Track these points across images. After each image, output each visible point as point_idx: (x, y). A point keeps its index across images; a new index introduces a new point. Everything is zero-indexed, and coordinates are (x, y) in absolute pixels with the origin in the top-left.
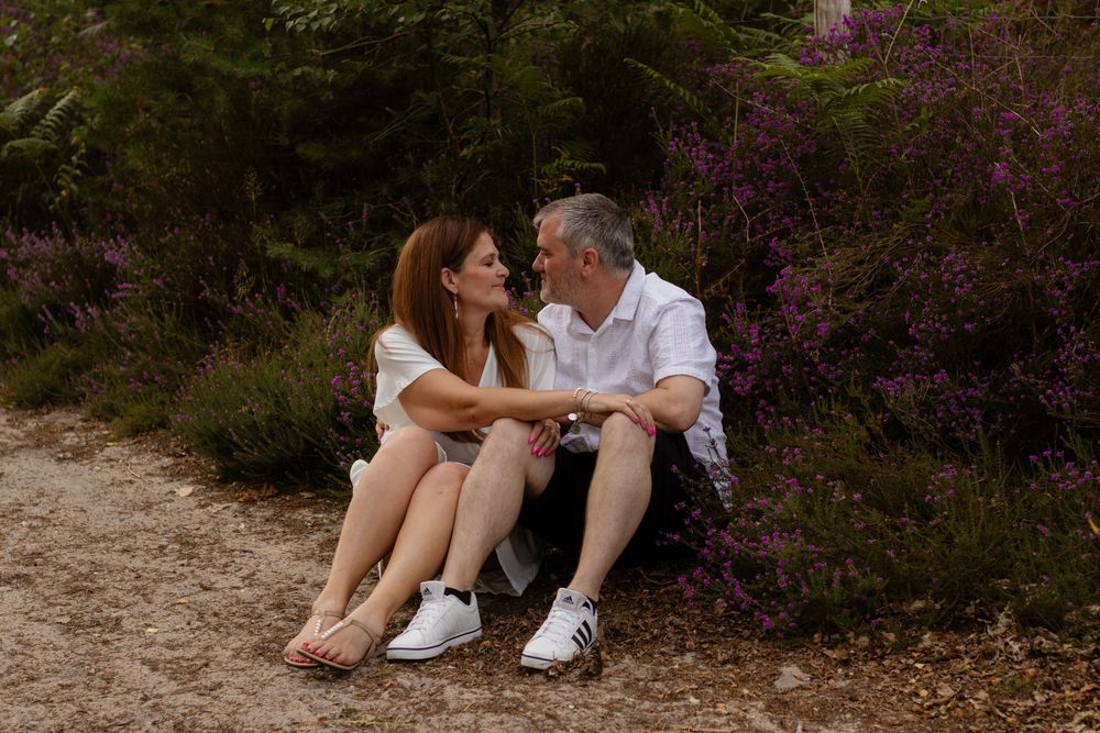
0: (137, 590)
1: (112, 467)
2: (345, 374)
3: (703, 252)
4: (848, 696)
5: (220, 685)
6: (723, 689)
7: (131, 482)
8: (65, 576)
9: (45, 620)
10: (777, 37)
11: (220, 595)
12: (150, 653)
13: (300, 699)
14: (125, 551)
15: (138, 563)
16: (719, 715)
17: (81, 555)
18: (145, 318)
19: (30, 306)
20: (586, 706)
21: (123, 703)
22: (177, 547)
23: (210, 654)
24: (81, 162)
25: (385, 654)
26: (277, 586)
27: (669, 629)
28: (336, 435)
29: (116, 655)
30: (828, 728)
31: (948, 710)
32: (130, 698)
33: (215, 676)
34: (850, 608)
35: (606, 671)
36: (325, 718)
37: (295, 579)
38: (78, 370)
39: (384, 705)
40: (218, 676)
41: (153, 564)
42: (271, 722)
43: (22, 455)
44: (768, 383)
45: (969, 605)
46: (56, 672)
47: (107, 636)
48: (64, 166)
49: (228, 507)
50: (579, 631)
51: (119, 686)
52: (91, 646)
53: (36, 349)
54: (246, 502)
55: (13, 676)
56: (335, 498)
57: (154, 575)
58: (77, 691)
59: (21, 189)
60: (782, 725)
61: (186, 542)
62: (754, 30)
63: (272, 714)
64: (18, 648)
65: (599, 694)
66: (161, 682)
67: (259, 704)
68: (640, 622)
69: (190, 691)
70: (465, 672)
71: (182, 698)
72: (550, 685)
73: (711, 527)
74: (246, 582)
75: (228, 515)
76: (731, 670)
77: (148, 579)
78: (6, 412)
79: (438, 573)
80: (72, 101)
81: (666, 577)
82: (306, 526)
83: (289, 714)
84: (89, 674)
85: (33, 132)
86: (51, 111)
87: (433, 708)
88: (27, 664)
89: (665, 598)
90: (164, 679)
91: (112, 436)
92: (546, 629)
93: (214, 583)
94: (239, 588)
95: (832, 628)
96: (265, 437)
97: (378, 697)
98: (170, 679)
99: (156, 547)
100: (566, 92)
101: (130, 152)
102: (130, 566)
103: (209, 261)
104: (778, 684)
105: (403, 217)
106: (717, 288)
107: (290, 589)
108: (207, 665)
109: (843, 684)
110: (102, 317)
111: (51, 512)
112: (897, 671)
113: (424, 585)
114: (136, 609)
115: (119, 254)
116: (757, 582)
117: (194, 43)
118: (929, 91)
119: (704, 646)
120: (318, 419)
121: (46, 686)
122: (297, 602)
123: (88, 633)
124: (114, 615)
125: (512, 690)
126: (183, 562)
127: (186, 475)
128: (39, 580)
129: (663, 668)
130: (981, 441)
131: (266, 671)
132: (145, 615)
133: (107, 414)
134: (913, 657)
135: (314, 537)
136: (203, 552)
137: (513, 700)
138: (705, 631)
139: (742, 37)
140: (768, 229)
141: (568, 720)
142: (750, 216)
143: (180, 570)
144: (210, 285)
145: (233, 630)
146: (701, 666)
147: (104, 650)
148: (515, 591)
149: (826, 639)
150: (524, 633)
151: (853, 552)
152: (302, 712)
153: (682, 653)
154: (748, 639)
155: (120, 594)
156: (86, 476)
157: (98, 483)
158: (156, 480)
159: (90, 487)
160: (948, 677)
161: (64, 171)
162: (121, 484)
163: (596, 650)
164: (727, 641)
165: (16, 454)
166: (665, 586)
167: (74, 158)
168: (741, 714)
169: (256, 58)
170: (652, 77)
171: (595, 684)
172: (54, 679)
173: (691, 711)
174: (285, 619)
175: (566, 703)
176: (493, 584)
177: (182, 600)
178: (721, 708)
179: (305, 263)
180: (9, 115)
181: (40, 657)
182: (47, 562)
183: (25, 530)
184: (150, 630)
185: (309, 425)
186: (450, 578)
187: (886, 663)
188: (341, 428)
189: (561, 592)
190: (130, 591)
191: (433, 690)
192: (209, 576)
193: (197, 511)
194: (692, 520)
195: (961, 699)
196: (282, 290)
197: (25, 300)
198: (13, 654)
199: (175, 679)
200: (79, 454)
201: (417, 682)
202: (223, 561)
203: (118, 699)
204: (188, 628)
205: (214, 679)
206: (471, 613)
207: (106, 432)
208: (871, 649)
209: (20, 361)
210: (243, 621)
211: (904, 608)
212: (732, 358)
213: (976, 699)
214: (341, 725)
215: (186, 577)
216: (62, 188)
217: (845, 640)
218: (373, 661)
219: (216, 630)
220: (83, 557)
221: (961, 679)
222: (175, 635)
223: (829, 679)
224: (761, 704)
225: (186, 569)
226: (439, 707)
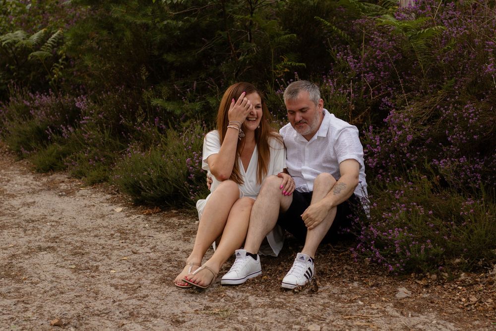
0: (104, 254)
1: (84, 199)
2: (192, 157)
3: (352, 104)
4: (430, 301)
5: (147, 296)
6: (373, 298)
7: (94, 206)
8: (70, 247)
9: (64, 267)
10: (380, 7)
11: (141, 256)
12: (113, 282)
13: (184, 302)
14: (96, 236)
15: (102, 242)
16: (373, 309)
17: (76, 238)
18: (96, 132)
19: (41, 127)
20: (313, 305)
21: (104, 303)
22: (119, 234)
23: (141, 282)
24: (64, 62)
25: (220, 282)
26: (167, 252)
27: (346, 271)
28: (188, 185)
29: (98, 282)
30: (423, 315)
31: (475, 307)
32: (107, 301)
33: (144, 292)
34: (427, 262)
35: (319, 290)
36: (197, 310)
37: (174, 248)
38: (65, 156)
39: (223, 304)
40: (146, 292)
41: (109, 242)
42: (173, 312)
43: (43, 193)
44: (384, 162)
45: (479, 261)
46: (73, 290)
47: (93, 274)
48: (56, 64)
49: (139, 217)
50: (307, 272)
51: (102, 296)
52: (86, 278)
53: (45, 146)
54: (147, 214)
55: (54, 292)
56: (188, 213)
57: (110, 247)
58: (84, 298)
59: (32, 74)
60: (402, 313)
61: (123, 233)
62: (370, 4)
63: (172, 309)
64: (54, 279)
65: (318, 300)
66: (120, 294)
67: (166, 304)
68: (332, 268)
69: (134, 298)
70: (257, 290)
71: (131, 301)
72: (295, 296)
73: (363, 226)
74: (152, 250)
75: (140, 220)
76: (376, 290)
77: (108, 249)
78: (32, 174)
79: (242, 246)
80: (59, 35)
81: (341, 248)
82: (176, 226)
83: (181, 308)
84: (87, 291)
85: (42, 49)
86: (50, 39)
87: (245, 306)
88: (59, 286)
89: (343, 258)
90: (121, 293)
91: (82, 185)
92: (293, 271)
93: (138, 251)
94: (149, 253)
95: (419, 271)
96: (156, 185)
97: (219, 301)
98: (124, 293)
99: (109, 234)
100: (286, 31)
101: (86, 58)
102: (99, 243)
103: (124, 107)
104: (397, 295)
105: (212, 88)
106: (358, 119)
107: (172, 253)
108: (140, 287)
109: (427, 296)
110: (75, 132)
111: (60, 219)
112: (450, 290)
113: (237, 251)
114: (104, 262)
115: (81, 103)
116: (385, 250)
117: (117, 8)
118: (455, 32)
119: (362, 279)
120: (179, 178)
121: (69, 296)
122: (177, 259)
123: (84, 273)
124: (95, 265)
125: (279, 298)
126: (122, 241)
127: (118, 203)
128: (59, 249)
129: (345, 288)
130: (481, 188)
131: (167, 290)
132: (109, 265)
133: (79, 175)
134: (457, 284)
135: (180, 230)
136: (131, 236)
137: (280, 302)
138: (362, 272)
139: (366, 7)
140: (380, 93)
141: (306, 311)
142: (372, 88)
143: (122, 245)
144: (124, 118)
145: (149, 271)
146: (361, 288)
147: (93, 280)
148: (274, 254)
149: (417, 276)
150: (281, 273)
151: (429, 237)
152: (186, 308)
153: (352, 282)
154: (381, 276)
155: (96, 255)
156: (73, 202)
157: (79, 206)
158: (105, 205)
159: (76, 208)
160: (474, 292)
161: (56, 66)
162: (89, 206)
163: (314, 280)
164: (372, 277)
165: (40, 193)
166: (343, 252)
167: (60, 60)
168: (383, 309)
169: (145, 15)
170: (327, 25)
171: (315, 295)
172: (72, 293)
173: (360, 308)
174: (172, 266)
175: (304, 304)
176: (264, 251)
177: (125, 258)
178: (373, 306)
179: (169, 108)
180: (31, 41)
181: (64, 283)
182: (61, 241)
183: (49, 227)
184: (112, 271)
185: (176, 180)
186: (248, 248)
187: (445, 286)
188: (190, 182)
189: (299, 255)
190: (100, 254)
191: (243, 298)
192: (135, 247)
193: (126, 219)
194: (355, 223)
195: (481, 302)
196: (157, 119)
197: (39, 124)
198: (52, 282)
199: (127, 293)
200: (68, 193)
201: (235, 295)
202: (141, 241)
203: (102, 302)
204: (129, 270)
205: (144, 293)
206: (257, 264)
207: (79, 183)
208: (438, 280)
209: (37, 151)
210: (153, 267)
211: (452, 262)
212: (367, 151)
213: (488, 303)
214: (205, 313)
215: (125, 248)
216: (55, 74)
217: (425, 276)
218: (215, 285)
219: (142, 271)
220: (77, 239)
221: (480, 293)
222: (123, 274)
223: (420, 293)
224: (391, 304)
225: (124, 244)
226: (247, 305)
